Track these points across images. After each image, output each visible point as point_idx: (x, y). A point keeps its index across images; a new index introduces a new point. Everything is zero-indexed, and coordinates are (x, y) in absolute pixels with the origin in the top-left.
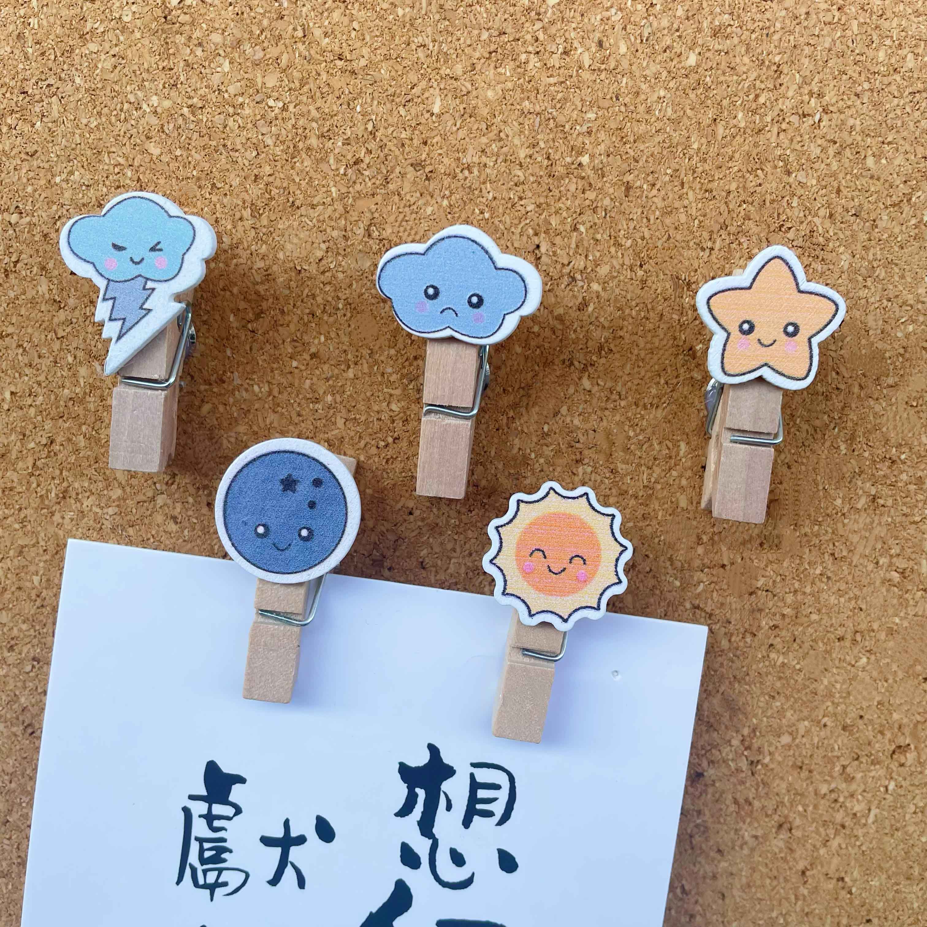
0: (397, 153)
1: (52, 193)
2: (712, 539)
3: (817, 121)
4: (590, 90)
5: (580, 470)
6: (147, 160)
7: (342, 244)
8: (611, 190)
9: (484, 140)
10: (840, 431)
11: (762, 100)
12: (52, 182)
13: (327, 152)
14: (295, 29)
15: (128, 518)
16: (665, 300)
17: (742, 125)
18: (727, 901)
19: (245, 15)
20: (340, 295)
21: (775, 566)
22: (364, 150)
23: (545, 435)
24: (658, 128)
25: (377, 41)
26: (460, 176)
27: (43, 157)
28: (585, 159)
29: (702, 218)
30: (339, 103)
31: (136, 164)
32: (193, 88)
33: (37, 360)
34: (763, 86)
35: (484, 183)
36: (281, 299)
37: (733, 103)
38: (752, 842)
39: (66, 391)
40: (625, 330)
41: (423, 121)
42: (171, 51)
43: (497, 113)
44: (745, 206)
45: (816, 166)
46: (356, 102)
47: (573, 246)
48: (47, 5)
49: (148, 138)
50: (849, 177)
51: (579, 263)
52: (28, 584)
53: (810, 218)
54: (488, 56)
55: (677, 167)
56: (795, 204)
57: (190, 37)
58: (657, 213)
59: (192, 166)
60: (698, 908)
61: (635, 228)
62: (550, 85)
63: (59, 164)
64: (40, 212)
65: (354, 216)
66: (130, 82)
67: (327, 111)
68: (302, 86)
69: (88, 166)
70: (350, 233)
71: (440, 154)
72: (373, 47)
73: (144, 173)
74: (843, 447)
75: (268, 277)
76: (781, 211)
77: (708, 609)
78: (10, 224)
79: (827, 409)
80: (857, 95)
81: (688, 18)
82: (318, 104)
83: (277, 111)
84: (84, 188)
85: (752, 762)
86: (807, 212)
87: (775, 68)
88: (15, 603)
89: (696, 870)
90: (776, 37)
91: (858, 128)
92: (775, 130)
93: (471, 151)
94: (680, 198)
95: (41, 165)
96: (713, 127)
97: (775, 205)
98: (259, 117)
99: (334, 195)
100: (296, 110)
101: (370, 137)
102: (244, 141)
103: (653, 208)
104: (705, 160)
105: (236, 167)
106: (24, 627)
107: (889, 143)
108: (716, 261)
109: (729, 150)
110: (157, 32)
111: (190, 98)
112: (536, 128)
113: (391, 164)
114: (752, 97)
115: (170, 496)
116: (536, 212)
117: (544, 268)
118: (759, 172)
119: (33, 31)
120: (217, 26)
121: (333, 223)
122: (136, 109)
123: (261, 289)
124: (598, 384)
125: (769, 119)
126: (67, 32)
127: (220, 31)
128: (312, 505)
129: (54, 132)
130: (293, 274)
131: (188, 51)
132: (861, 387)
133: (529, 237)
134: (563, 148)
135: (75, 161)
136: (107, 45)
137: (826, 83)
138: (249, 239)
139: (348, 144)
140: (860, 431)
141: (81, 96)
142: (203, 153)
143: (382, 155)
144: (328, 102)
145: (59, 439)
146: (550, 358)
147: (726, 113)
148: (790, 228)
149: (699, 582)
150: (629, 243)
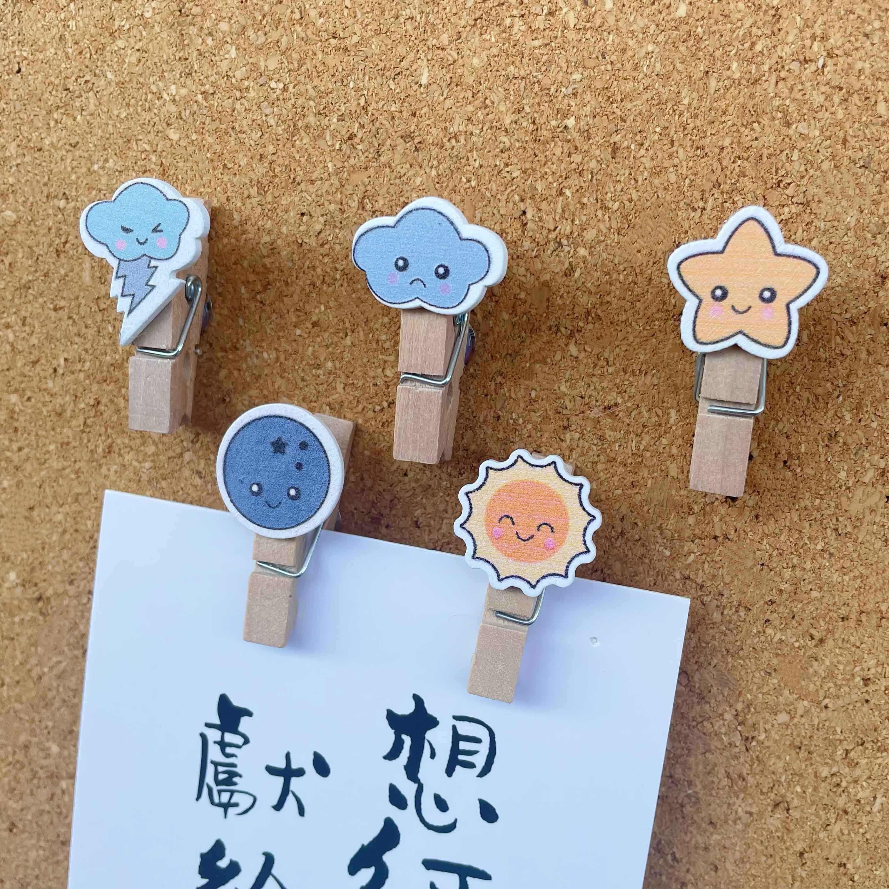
0: (388, 126)
1: (92, 180)
2: (703, 509)
3: (820, 67)
4: (575, 50)
5: (568, 436)
6: (168, 145)
7: (338, 217)
8: (598, 152)
9: (470, 108)
10: (844, 399)
11: (758, 48)
12: (92, 170)
13: (323, 129)
15: (161, 471)
17: (737, 75)
18: (720, 873)
20: (337, 266)
21: (772, 540)
22: (357, 125)
23: (532, 401)
24: (646, 85)
25: (367, 17)
26: (448, 145)
27: (83, 148)
28: (571, 122)
29: (693, 178)
30: (333, 80)
31: (159, 149)
32: (205, 75)
33: (84, 330)
34: (759, 33)
35: (471, 151)
36: (285, 271)
37: (727, 53)
38: (746, 818)
39: (108, 358)
40: (612, 295)
41: (412, 93)
42: (186, 42)
43: (482, 81)
44: (739, 162)
45: (819, 115)
46: (349, 78)
47: (559, 210)
48: (82, 7)
49: (169, 125)
50: (856, 125)
51: (566, 228)
53: (811, 172)
54: (473, 23)
55: (667, 125)
56: (795, 158)
57: (202, 28)
58: (646, 174)
59: (206, 149)
60: (689, 877)
61: (622, 191)
62: (535, 48)
63: (97, 153)
65: (349, 189)
66: (152, 74)
67: (322, 89)
68: (300, 67)
69: (120, 154)
70: (345, 206)
71: (428, 125)
72: (365, 23)
73: (166, 157)
74: (848, 417)
75: (273, 250)
76: (779, 166)
77: (699, 581)
78: (60, 209)
79: (830, 376)
80: (867, 36)
82: (315, 83)
83: (278, 92)
84: (117, 174)
85: (747, 739)
86: (809, 166)
87: (773, 12)
89: (687, 839)
91: (867, 72)
92: (773, 79)
93: (457, 120)
94: (670, 156)
95: (82, 155)
97: (773, 159)
98: (262, 99)
99: (330, 170)
100: (295, 91)
101: (363, 112)
102: (250, 123)
103: (641, 169)
104: (696, 116)
105: (244, 148)
108: (709, 222)
109: (722, 104)
110: (173, 25)
111: (203, 85)
112: (522, 93)
113: (383, 137)
114: (747, 45)
115: (195, 452)
116: (522, 178)
117: (531, 234)
118: (755, 125)
119: (72, 33)
120: (224, 15)
121: (330, 198)
122: (158, 99)
123: (267, 261)
124: (585, 350)
125: (766, 68)
126: (100, 31)
127: (227, 20)
128: (299, 466)
129: (92, 124)
130: (296, 247)
131: (200, 40)
132: (869, 353)
133: (515, 203)
134: (548, 111)
136: (132, 41)
137: (831, 24)
138: (256, 215)
139: (343, 120)
140: (868, 400)
141: (112, 90)
142: (215, 136)
143: (374, 129)
144: (324, 80)
145: (104, 401)
146: (537, 324)
147: (719, 64)
148: (789, 184)
149: (690, 553)
150: (616, 205)
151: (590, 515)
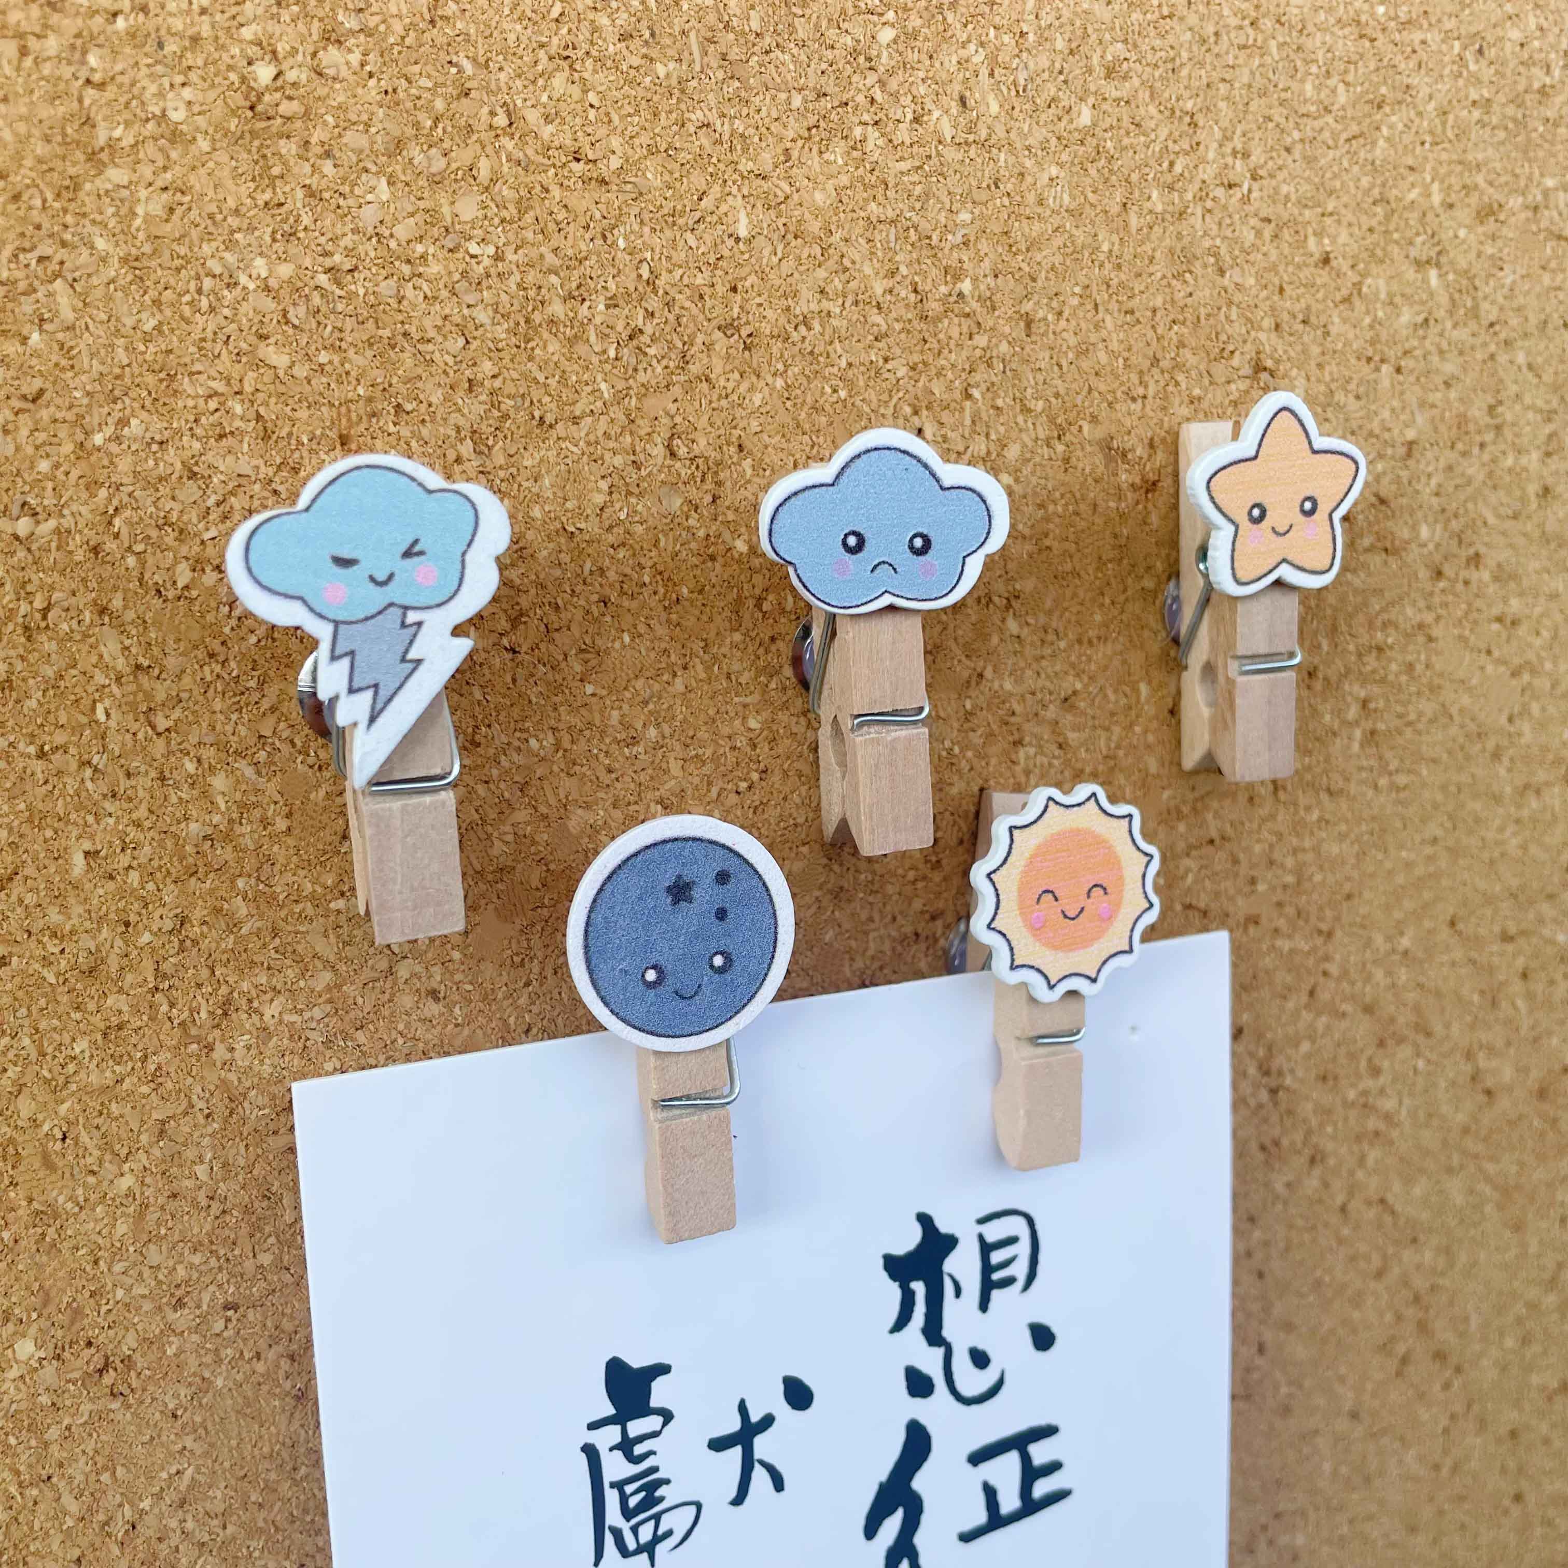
0: (695, 311)
1: (93, 467)
3: (1245, 193)
4: (958, 176)
5: (1022, 754)
6: (267, 379)
7: (632, 476)
8: (1007, 329)
9: (821, 273)
11: (1178, 169)
12: (88, 445)
13: (582, 324)
14: (493, 114)
15: (352, 1014)
16: (1096, 481)
17: (1159, 208)
19: (401, 95)
20: (643, 561)
21: (1269, 825)
22: (641, 312)
23: (968, 716)
24: (1055, 226)
25: (630, 124)
26: (795, 336)
27: (59, 401)
28: (966, 286)
29: (1126, 354)
30: (588, 236)
31: (248, 389)
32: (329, 235)
33: (124, 783)
34: (1177, 148)
35: (831, 343)
36: (550, 586)
37: (1144, 177)
38: (1285, 1193)
39: (193, 826)
40: (1052, 536)
41: (726, 253)
42: (276, 171)
43: (833, 228)
44: (1176, 328)
45: (1251, 258)
46: (616, 232)
47: (968, 422)
49: (263, 337)
50: (1290, 268)
51: (979, 446)
52: (189, 1183)
53: (1253, 333)
54: (806, 135)
55: (1087, 282)
56: (1234, 317)
57: (307, 142)
58: (1071, 355)
59: (352, 379)
61: (1045, 383)
62: (902, 173)
63: (95, 410)
64: (74, 507)
65: (644, 426)
66: (208, 236)
67: (570, 252)
68: (521, 214)
69: (155, 406)
70: (642, 456)
71: (760, 305)
72: (627, 133)
73: (266, 404)
76: (1219, 328)
78: (16, 537)
80: (1288, 150)
81: (1072, 52)
82: (554, 243)
83: (487, 262)
84: (155, 447)
85: (1273, 1090)
86: (1249, 326)
87: (1187, 119)
88: (170, 1224)
90: (1184, 72)
91: (1293, 197)
92: (1199, 212)
93: (805, 294)
94: (1097, 327)
95: (59, 415)
96: (1124, 216)
97: (1212, 321)
98: (457, 277)
99: (606, 395)
100: (520, 257)
101: (649, 289)
102: (440, 323)
103: (1064, 348)
104: (1119, 266)
105: (433, 369)
106: (197, 1259)
107: (1331, 214)
110: (242, 137)
111: (326, 254)
112: (892, 245)
113: (689, 331)
114: (1165, 165)
116: (910, 378)
118: (1187, 275)
120: (354, 118)
121: (612, 444)
122: (228, 285)
124: (1027, 624)
125: (1189, 196)
126: (59, 150)
127: (361, 128)
128: (721, 914)
129: (72, 348)
130: (563, 540)
131: (307, 168)
134: (934, 272)
135: (127, 401)
136: (147, 171)
137: (1250, 135)
139: (616, 306)
141: (113, 273)
142: (369, 353)
143: (671, 317)
144: (570, 236)
145: (197, 914)
147: (1137, 194)
148: (1232, 352)
149: (1188, 870)
150: (1041, 404)
151: (1146, 854)
